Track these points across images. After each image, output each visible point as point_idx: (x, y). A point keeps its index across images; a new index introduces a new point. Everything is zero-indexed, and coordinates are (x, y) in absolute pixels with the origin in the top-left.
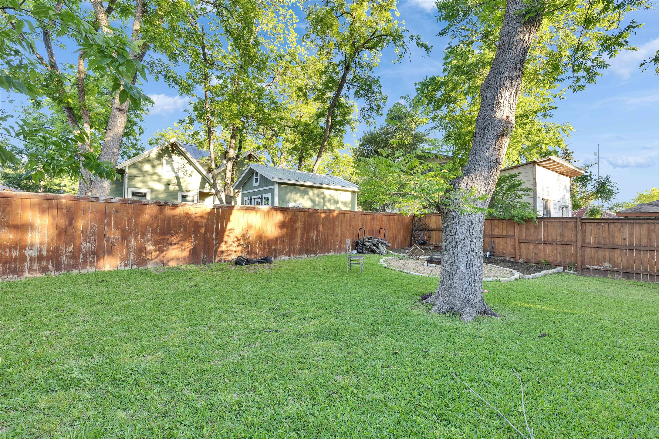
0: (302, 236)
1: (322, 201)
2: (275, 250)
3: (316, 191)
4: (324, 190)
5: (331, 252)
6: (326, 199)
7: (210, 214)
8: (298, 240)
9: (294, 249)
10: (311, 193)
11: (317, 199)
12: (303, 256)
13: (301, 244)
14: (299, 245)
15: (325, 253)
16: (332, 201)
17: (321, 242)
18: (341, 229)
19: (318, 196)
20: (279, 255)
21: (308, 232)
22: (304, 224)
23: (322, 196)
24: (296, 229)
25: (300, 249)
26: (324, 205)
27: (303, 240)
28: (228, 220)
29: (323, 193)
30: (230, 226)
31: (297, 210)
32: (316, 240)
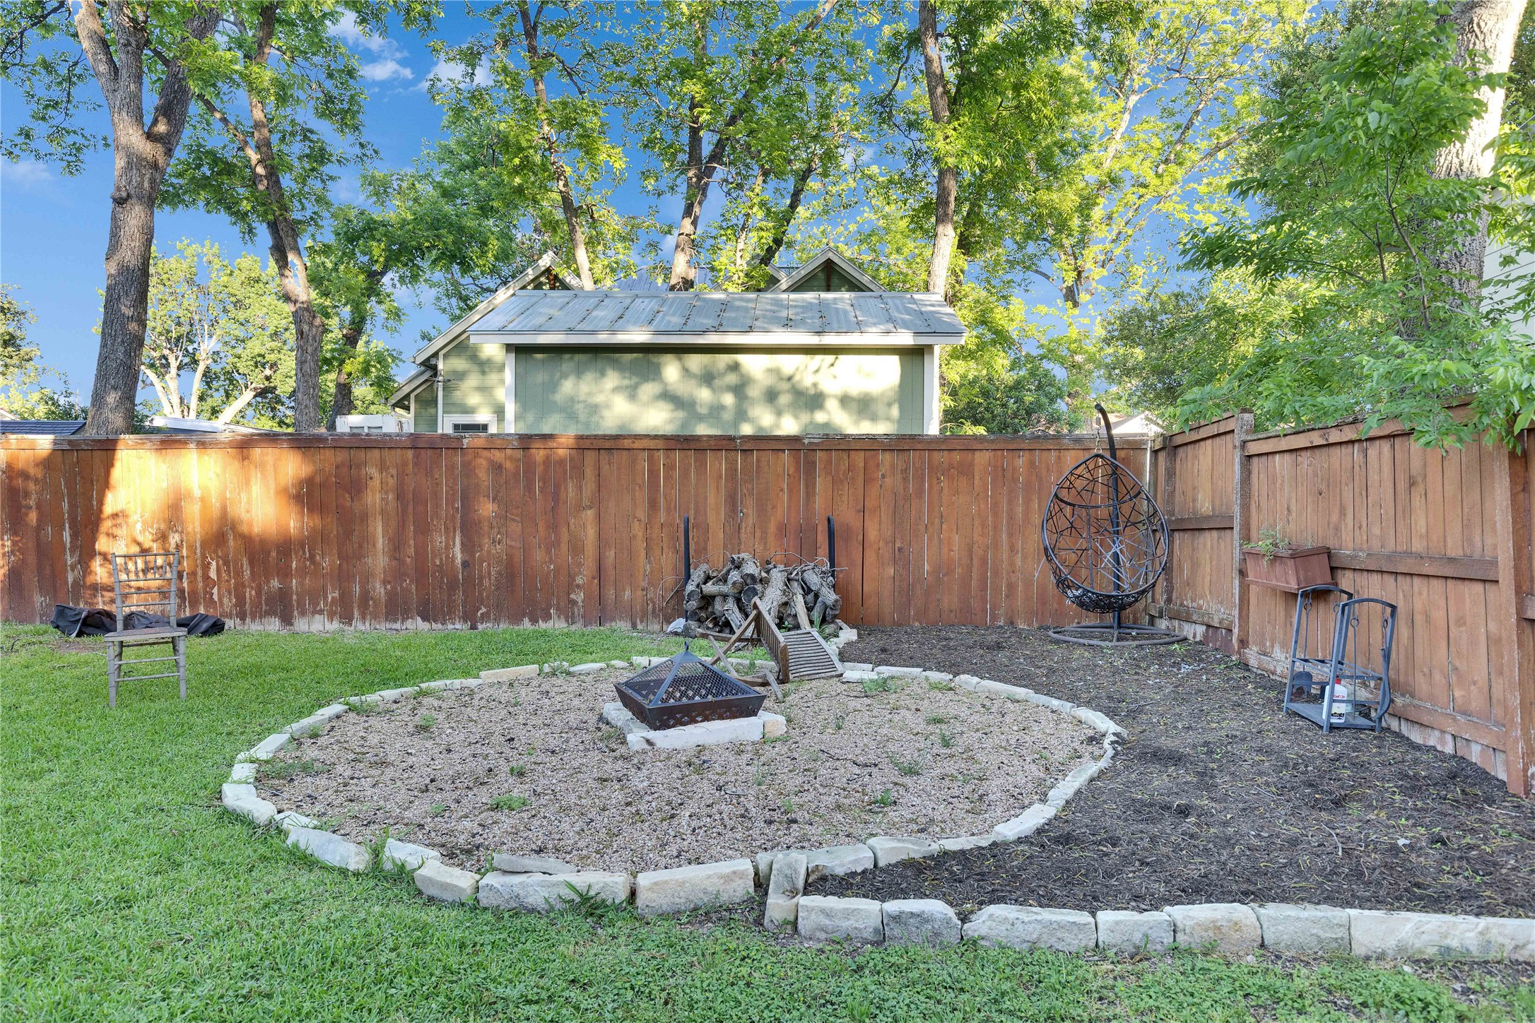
0: (396, 546)
1: (729, 399)
2: (284, 595)
3: (696, 362)
4: (741, 358)
5: (547, 617)
6: (754, 392)
7: (47, 463)
8: (379, 560)
9: (365, 598)
10: (671, 370)
11: (704, 394)
12: (409, 624)
13: (396, 574)
14: (385, 582)
15: (516, 619)
16: (784, 399)
17: (490, 573)
18: (599, 516)
19: (708, 378)
20: (303, 613)
21: (424, 529)
22: (400, 496)
23: (732, 379)
24: (364, 517)
25: (391, 596)
26: (741, 415)
27: (401, 562)
28: (106, 484)
29: (735, 367)
30: (111, 503)
31: (361, 443)
32: (465, 564)
